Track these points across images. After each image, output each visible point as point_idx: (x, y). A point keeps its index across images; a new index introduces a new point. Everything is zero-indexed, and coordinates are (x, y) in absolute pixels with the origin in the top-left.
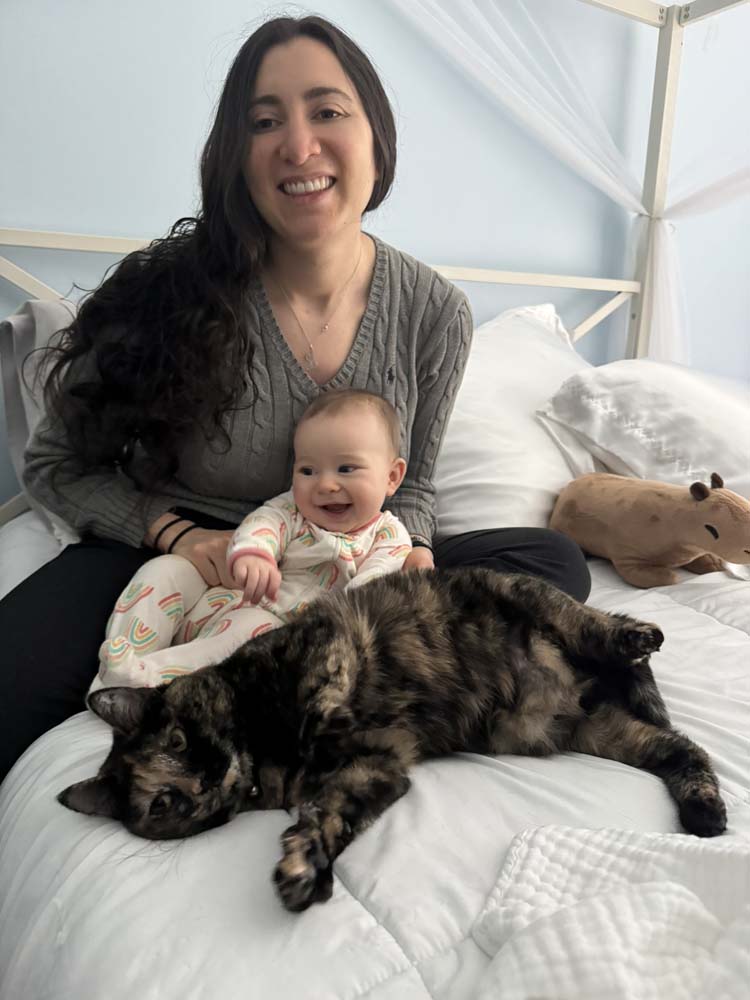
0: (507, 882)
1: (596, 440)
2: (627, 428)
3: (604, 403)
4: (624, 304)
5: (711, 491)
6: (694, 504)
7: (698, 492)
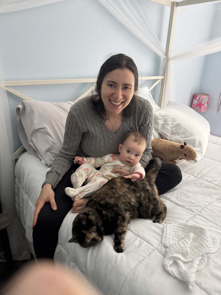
2: (166, 127)
3: (161, 121)
4: (160, 82)
5: (184, 146)
6: (181, 149)
7: (182, 147)
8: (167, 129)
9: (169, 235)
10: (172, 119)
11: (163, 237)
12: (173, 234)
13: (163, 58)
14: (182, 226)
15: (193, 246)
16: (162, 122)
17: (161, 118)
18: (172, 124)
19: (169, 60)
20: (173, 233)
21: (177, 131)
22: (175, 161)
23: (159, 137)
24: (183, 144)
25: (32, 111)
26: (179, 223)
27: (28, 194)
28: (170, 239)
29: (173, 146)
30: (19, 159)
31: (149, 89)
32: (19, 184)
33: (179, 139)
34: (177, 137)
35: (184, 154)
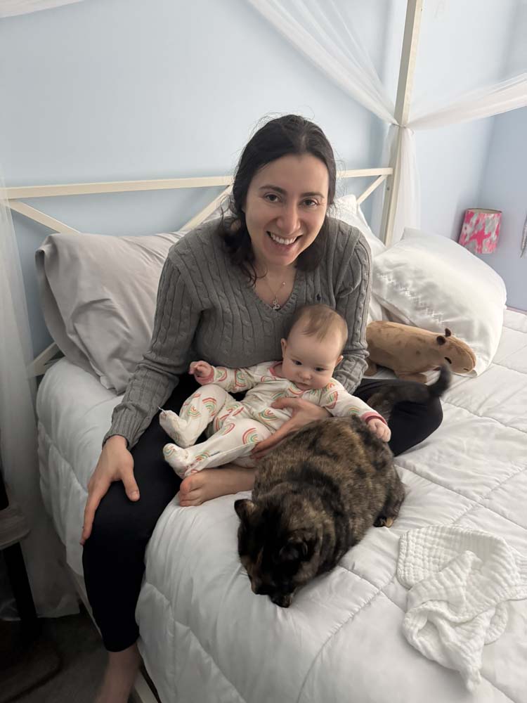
0: (403, 557)
1: (385, 298)
2: (401, 291)
3: (389, 277)
4: (383, 182)
5: (446, 339)
6: (439, 346)
7: (441, 340)
8: (403, 297)
9: (415, 557)
10: (416, 272)
11: (400, 561)
12: (423, 555)
13: (390, 124)
14: (444, 535)
15: (474, 584)
16: (390, 280)
17: (387, 270)
18: (414, 286)
19: (405, 128)
20: (423, 551)
21: (428, 302)
22: (424, 373)
23: (383, 318)
24: (443, 334)
25: (74, 259)
26: (438, 527)
27: (69, 459)
28: (416, 567)
29: (419, 339)
30: (45, 376)
31: (357, 198)
32: (47, 436)
33: (433, 321)
34: (427, 316)
35: (446, 358)
